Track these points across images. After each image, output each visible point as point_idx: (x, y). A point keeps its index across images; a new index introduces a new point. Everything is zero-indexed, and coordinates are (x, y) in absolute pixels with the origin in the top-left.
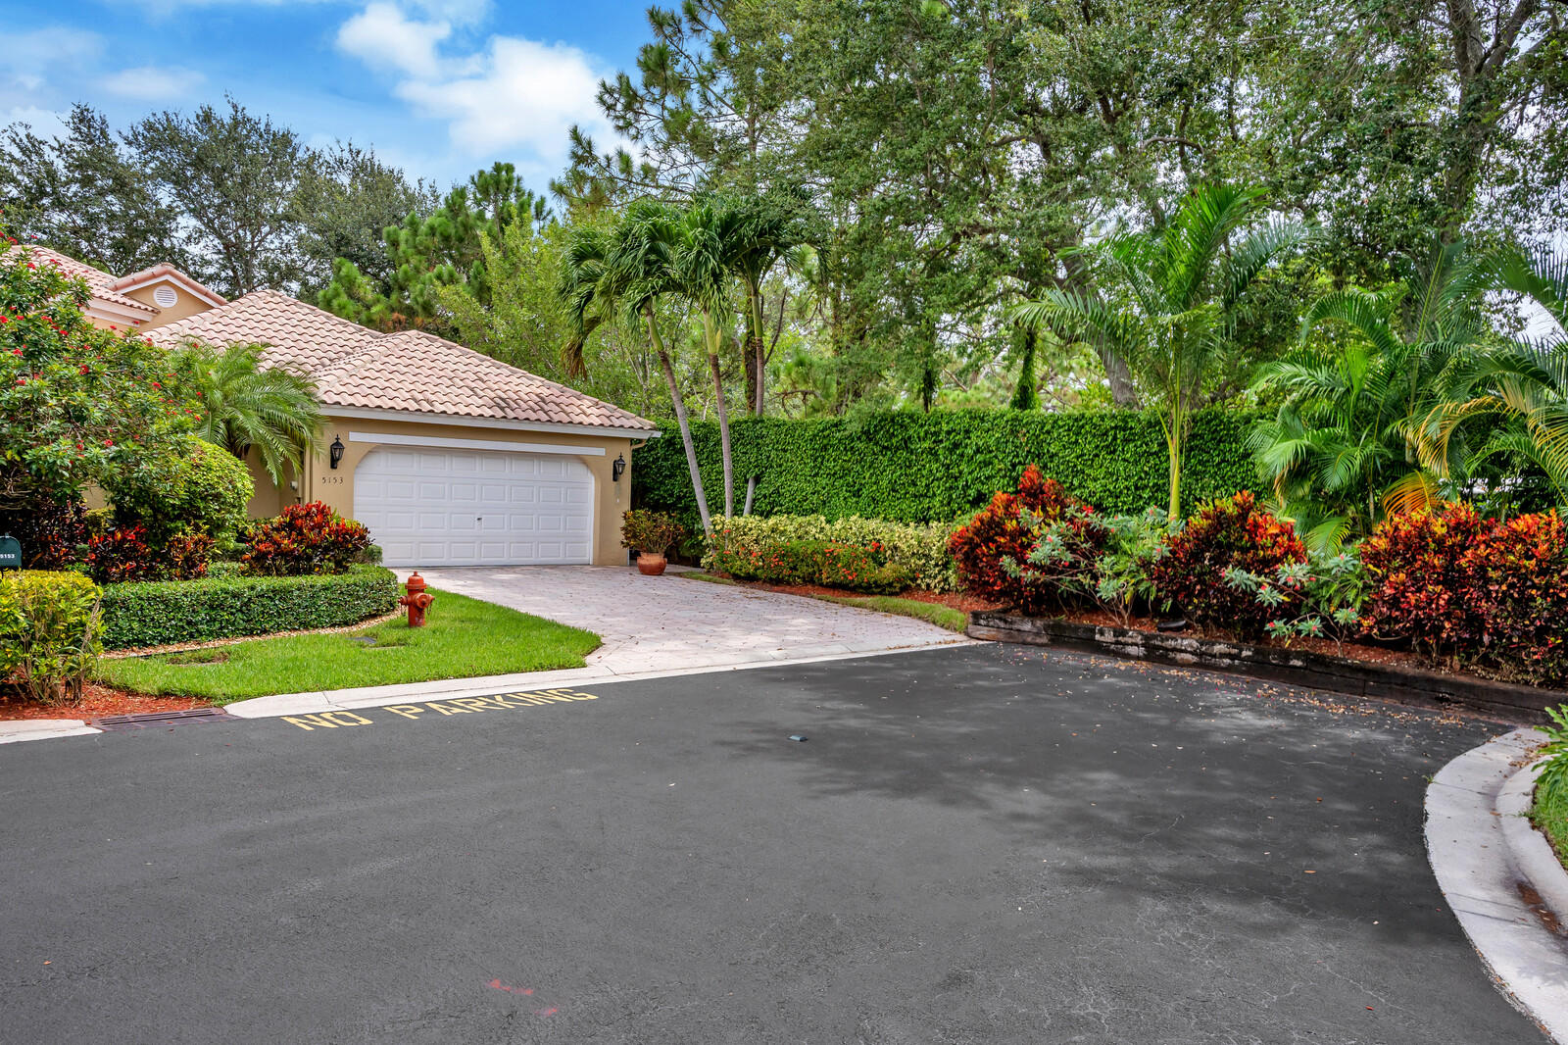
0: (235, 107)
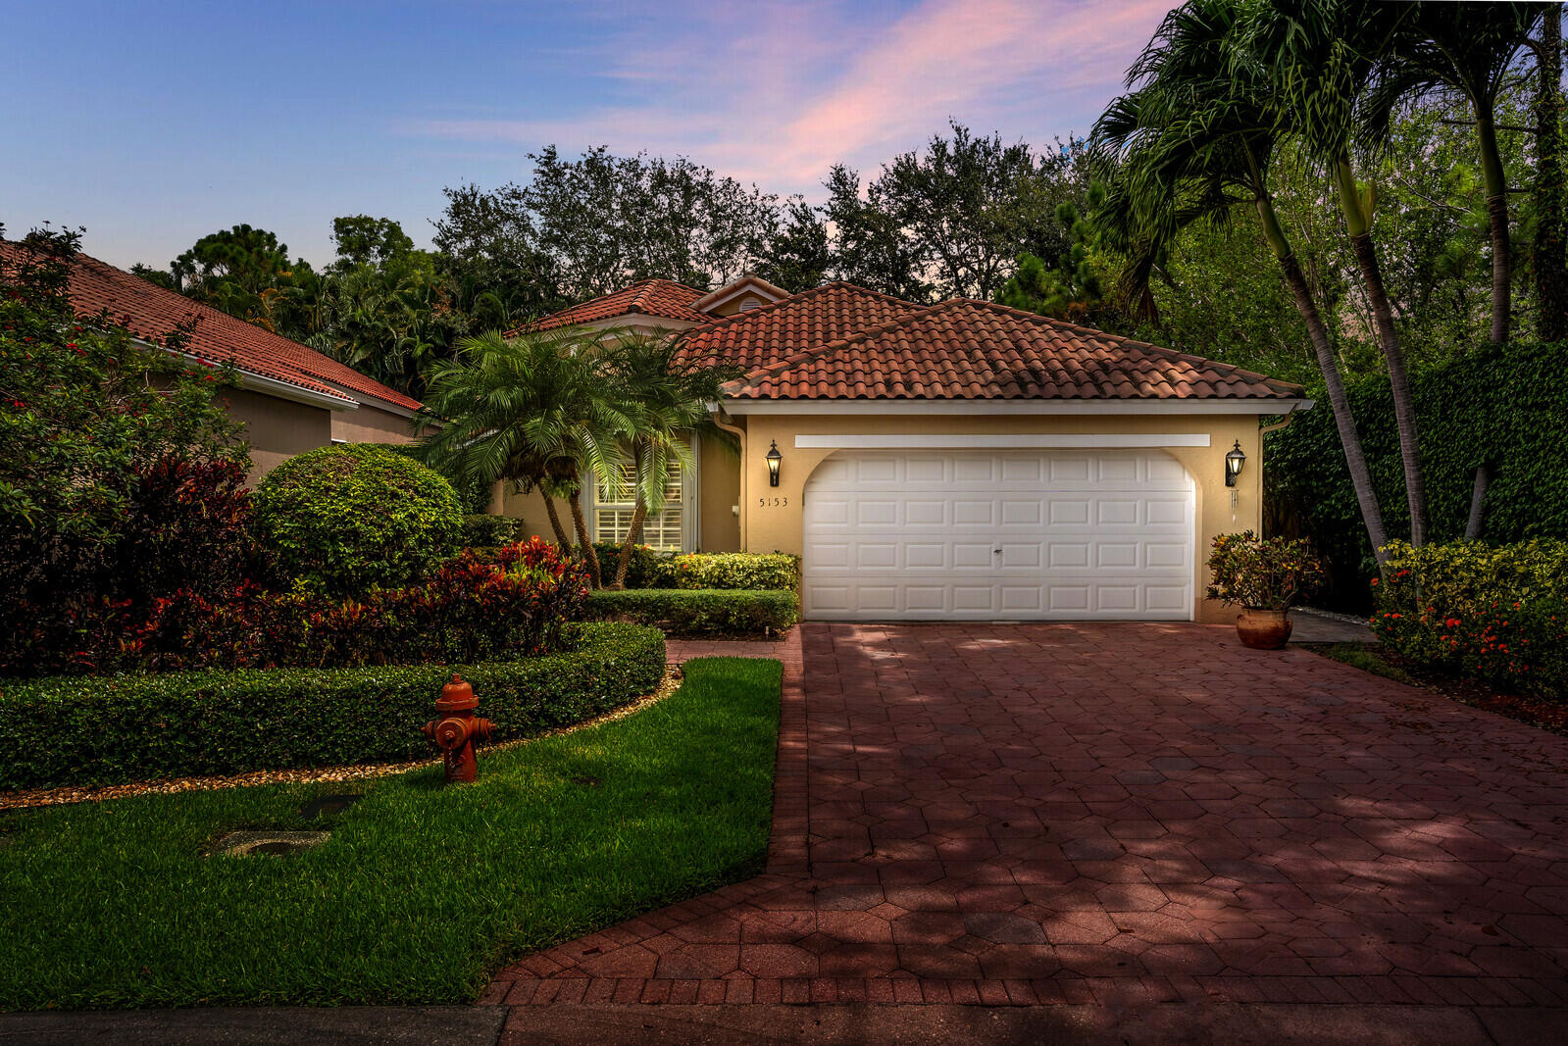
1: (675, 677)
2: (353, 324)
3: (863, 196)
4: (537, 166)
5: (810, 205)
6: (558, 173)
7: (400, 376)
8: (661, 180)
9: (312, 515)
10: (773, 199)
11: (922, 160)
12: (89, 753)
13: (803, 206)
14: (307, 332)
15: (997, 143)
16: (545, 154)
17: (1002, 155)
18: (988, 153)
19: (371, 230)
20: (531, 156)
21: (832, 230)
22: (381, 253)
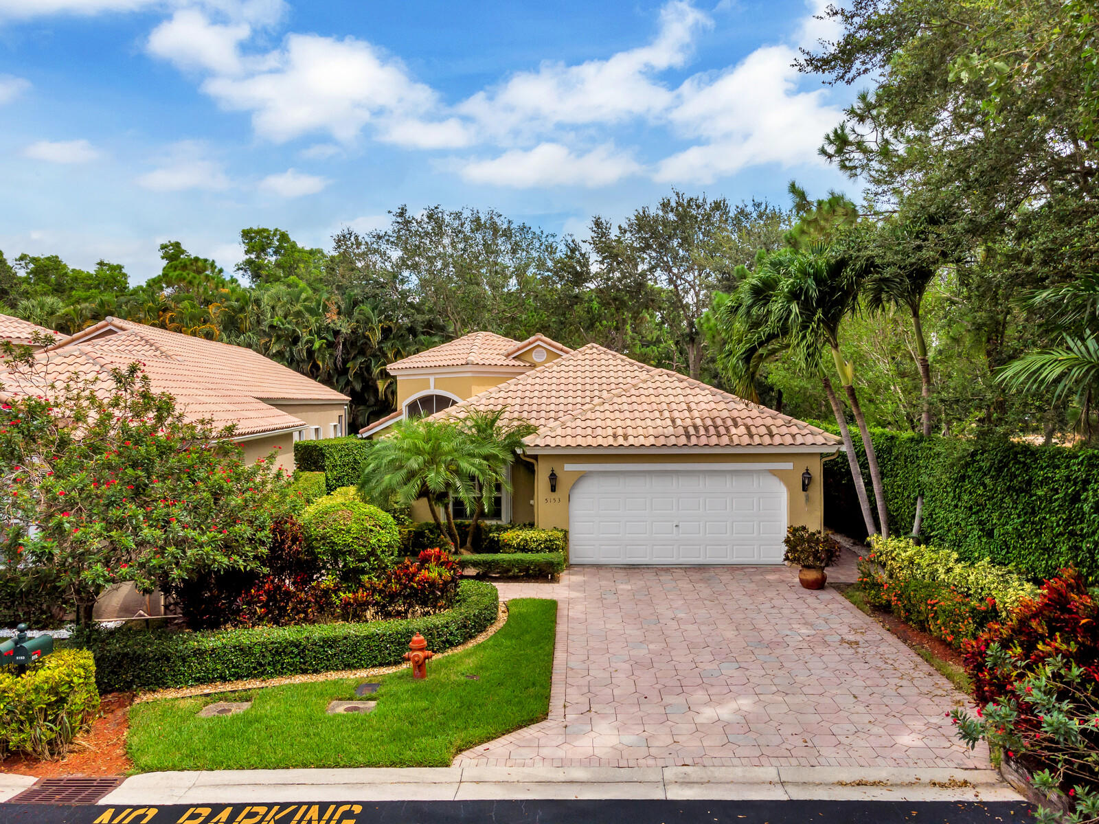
0: (677, 194)
1: (503, 612)
2: (272, 327)
3: (614, 233)
4: (394, 218)
5: (578, 241)
6: (407, 222)
7: (303, 361)
8: (478, 224)
9: (334, 543)
10: (553, 236)
11: (654, 210)
12: (260, 664)
13: (573, 241)
14: (240, 332)
15: (704, 200)
16: (399, 211)
17: (707, 207)
18: (698, 207)
19: (268, 237)
20: (389, 212)
21: (594, 257)
22: (275, 253)
